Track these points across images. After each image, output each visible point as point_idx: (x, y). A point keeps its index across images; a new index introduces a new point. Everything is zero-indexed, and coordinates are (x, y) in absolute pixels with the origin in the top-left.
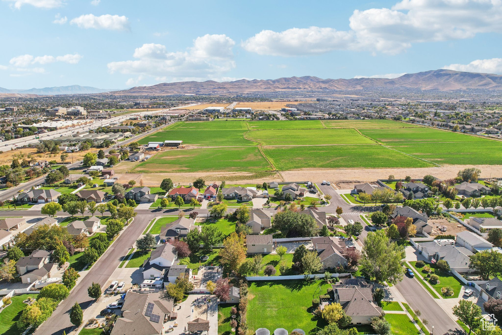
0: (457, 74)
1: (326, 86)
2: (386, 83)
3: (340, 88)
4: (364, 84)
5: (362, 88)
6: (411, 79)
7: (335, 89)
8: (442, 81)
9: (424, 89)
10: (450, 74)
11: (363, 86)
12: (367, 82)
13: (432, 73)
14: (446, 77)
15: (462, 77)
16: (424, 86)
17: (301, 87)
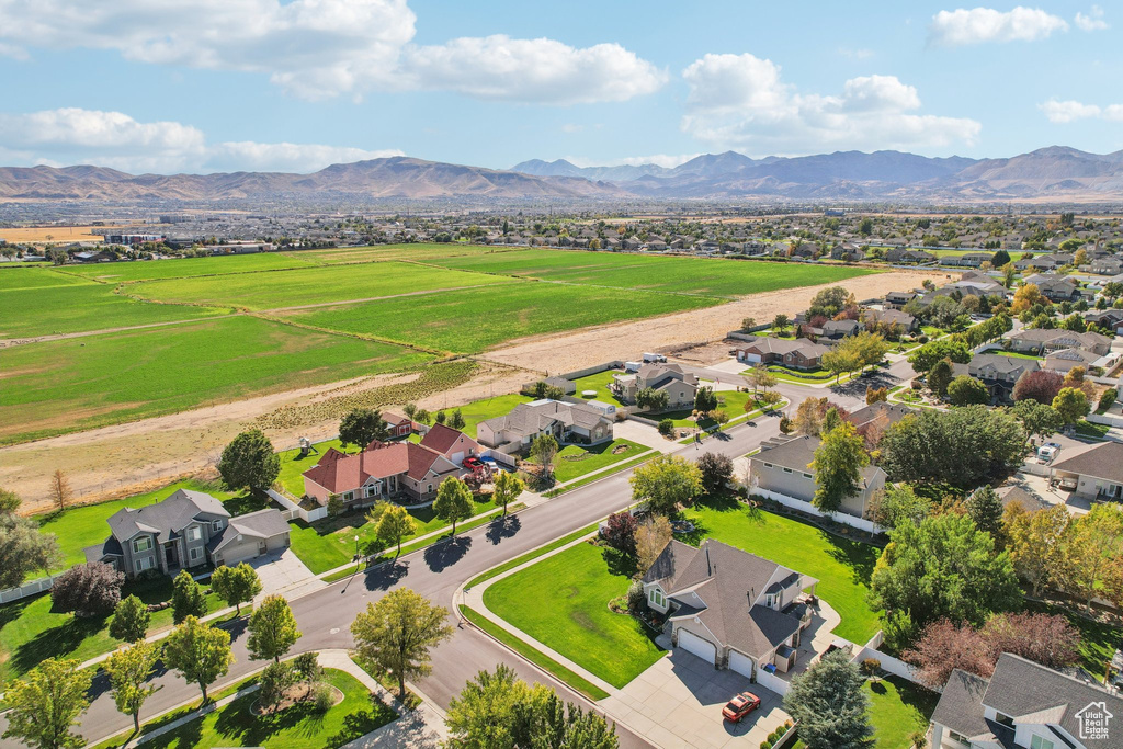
0: (429, 166)
1: (152, 190)
2: (296, 184)
3: (189, 197)
4: (247, 187)
5: (245, 196)
6: (346, 176)
7: (179, 197)
8: (407, 179)
9: (378, 195)
10: (418, 167)
11: (246, 191)
12: (255, 182)
13: (384, 163)
14: (413, 172)
15: (439, 172)
16: (376, 189)
17: (76, 191)
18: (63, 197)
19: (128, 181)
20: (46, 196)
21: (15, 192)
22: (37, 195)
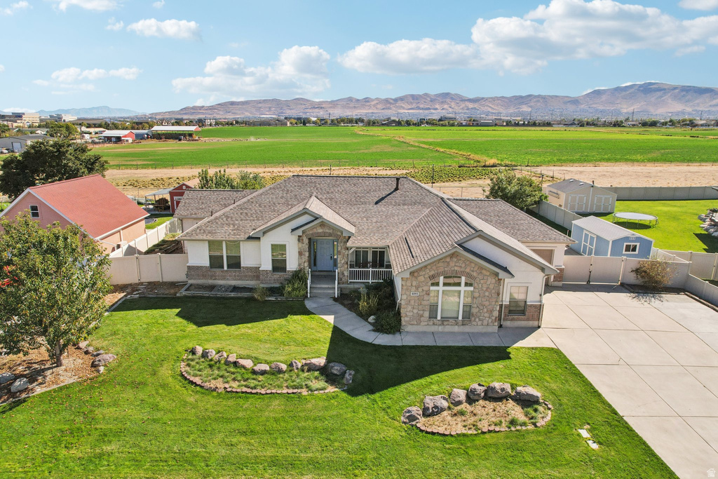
0: (675, 88)
1: (476, 105)
2: (565, 103)
3: (496, 110)
4: (532, 104)
5: (530, 109)
6: (604, 98)
7: (490, 110)
8: (653, 99)
9: (625, 111)
10: (665, 89)
11: (531, 107)
12: (538, 101)
13: (637, 87)
14: (659, 94)
15: (684, 93)
16: (625, 107)
17: (437, 106)
18: (429, 109)
19: (465, 100)
20: (423, 109)
21: (410, 107)
22: (419, 108)
